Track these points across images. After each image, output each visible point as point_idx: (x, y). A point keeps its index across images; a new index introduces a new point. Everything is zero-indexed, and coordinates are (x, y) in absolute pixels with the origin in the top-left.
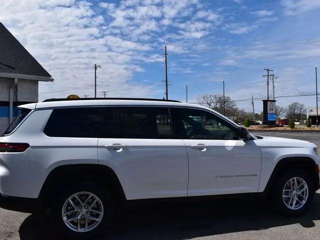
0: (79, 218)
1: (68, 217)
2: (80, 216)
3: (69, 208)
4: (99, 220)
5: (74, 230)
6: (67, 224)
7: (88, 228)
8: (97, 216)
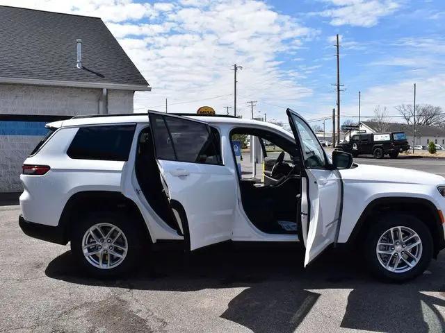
0: (100, 252)
1: (90, 250)
2: (102, 250)
3: (91, 240)
4: (123, 257)
5: (94, 265)
6: (87, 258)
7: (110, 265)
8: (121, 252)
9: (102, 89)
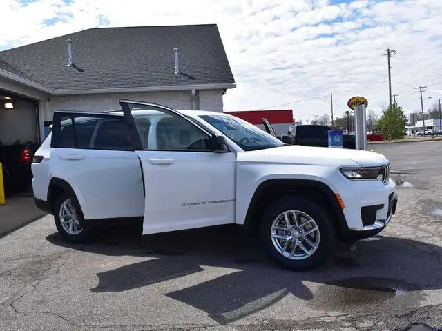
9: (191, 90)
